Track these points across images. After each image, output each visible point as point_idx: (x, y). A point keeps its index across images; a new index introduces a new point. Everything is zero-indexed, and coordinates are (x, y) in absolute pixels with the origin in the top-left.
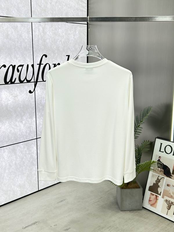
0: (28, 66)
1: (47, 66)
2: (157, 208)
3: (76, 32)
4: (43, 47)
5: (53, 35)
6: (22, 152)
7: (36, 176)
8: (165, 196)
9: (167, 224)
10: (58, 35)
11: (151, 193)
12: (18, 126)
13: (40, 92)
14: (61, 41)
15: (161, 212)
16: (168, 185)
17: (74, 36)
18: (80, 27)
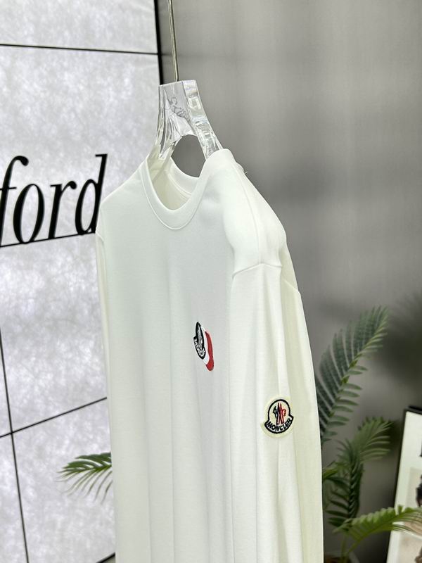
1: (33, 191)
3: (122, 80)
5: (45, 92)
7: (17, 555)
10: (61, 93)
14: (73, 110)
17: (118, 91)
18: (137, 63)
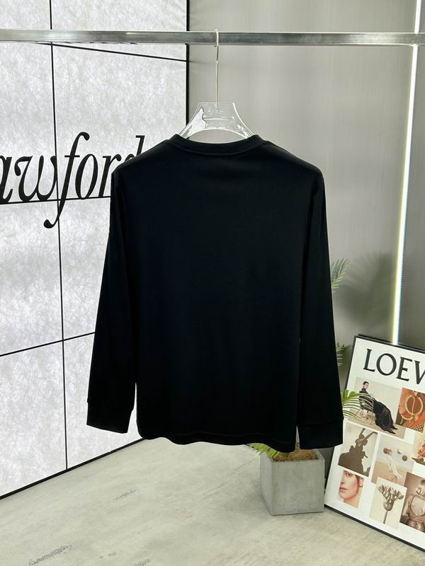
0: (42, 159)
1: (91, 159)
2: (359, 506)
3: (159, 80)
4: (80, 114)
5: (104, 85)
6: (25, 374)
7: (59, 434)
8: (379, 478)
9: (385, 545)
10: (115, 87)
11: (345, 471)
12: (18, 308)
13: (72, 224)
14: (123, 100)
15: (370, 516)
16: (386, 451)
17: (156, 88)
18: (171, 67)
